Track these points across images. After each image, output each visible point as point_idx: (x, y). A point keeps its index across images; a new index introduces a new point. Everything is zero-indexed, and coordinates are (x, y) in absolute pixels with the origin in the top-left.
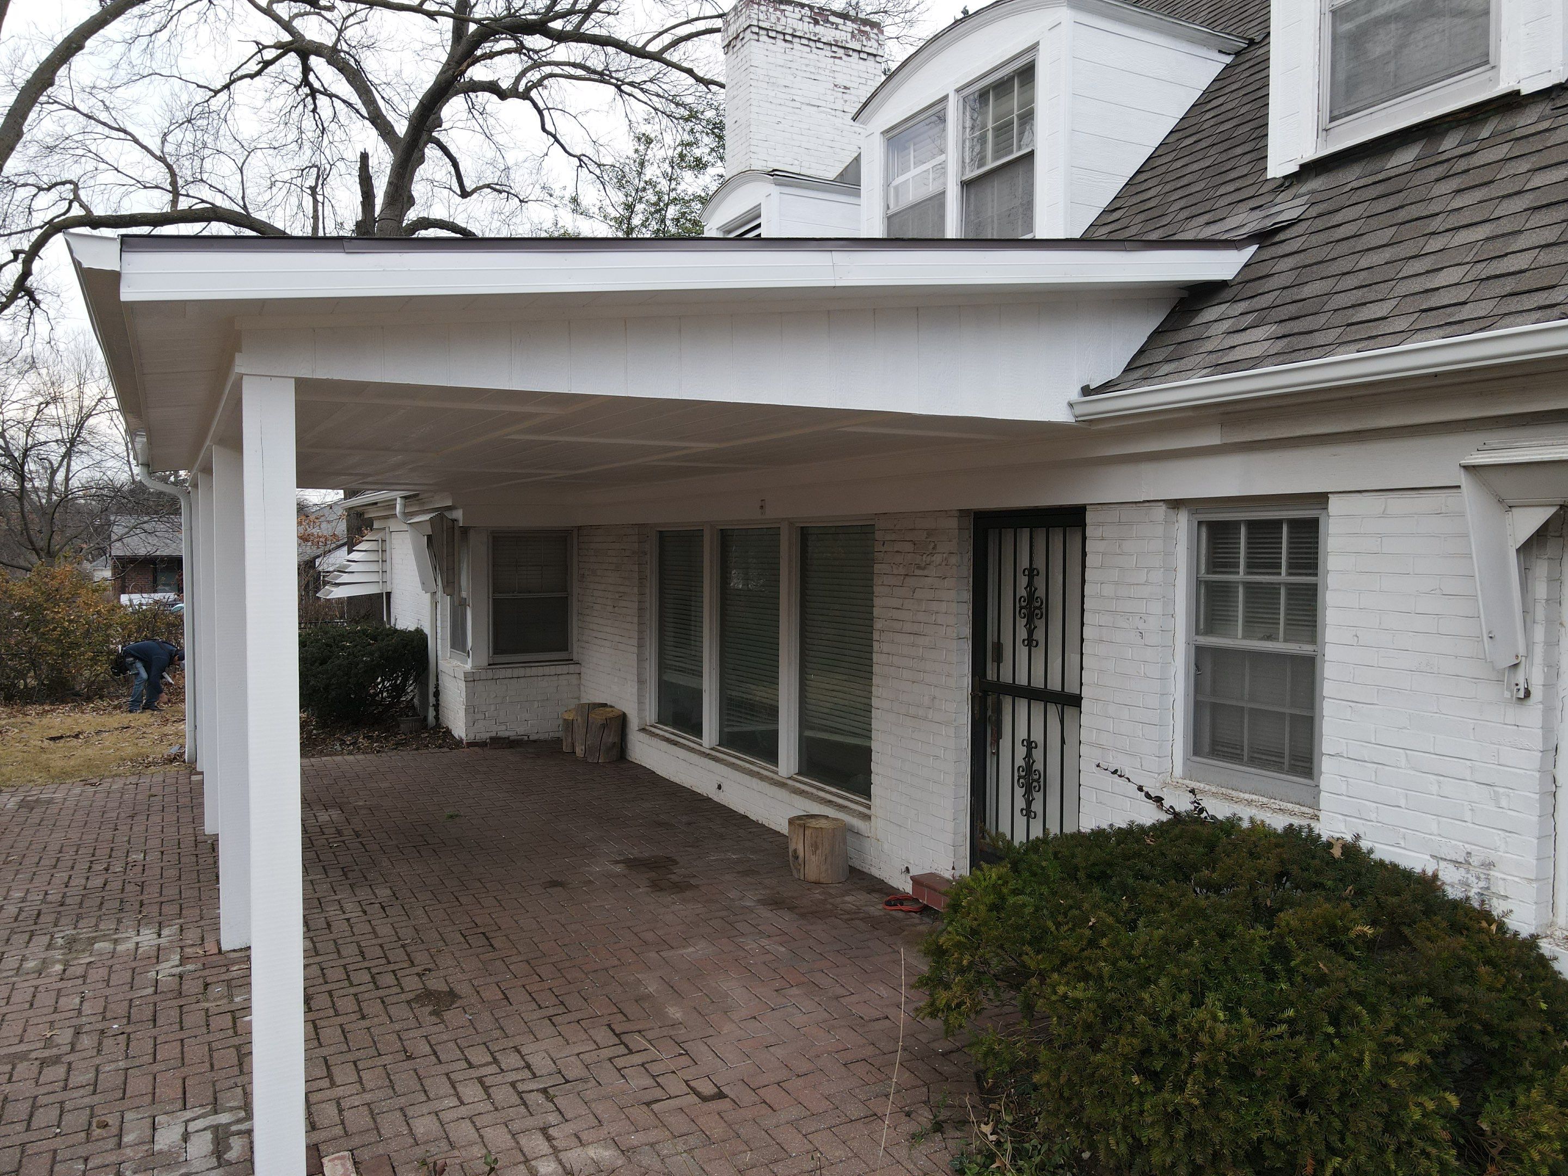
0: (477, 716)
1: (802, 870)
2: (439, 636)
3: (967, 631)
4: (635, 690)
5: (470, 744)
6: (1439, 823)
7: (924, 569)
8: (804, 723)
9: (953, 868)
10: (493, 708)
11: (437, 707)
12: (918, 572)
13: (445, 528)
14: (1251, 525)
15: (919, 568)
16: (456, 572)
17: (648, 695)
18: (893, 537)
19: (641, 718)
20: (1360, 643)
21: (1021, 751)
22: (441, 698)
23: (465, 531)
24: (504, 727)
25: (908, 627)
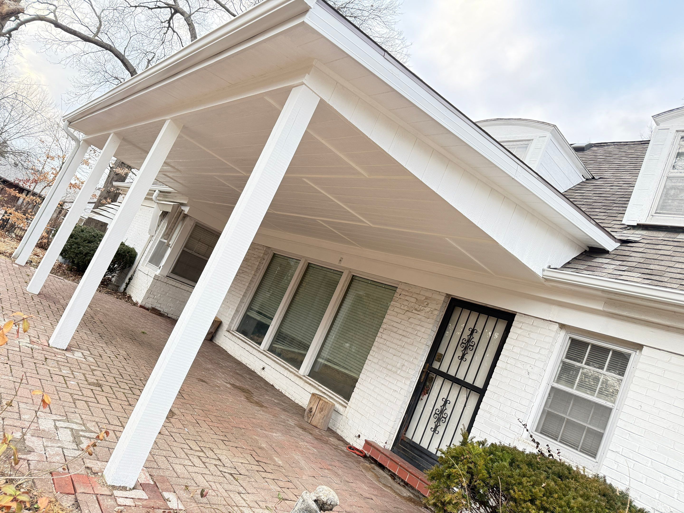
0: (151, 296)
1: (311, 419)
2: (145, 255)
3: (430, 343)
4: (233, 313)
5: (141, 306)
6: (660, 495)
7: (419, 311)
9: (386, 443)
10: (159, 295)
11: (127, 284)
12: (414, 311)
13: (178, 211)
14: (594, 347)
15: (416, 310)
16: (173, 231)
17: (237, 317)
18: (407, 294)
19: (230, 326)
20: (642, 409)
21: (440, 403)
22: (132, 281)
23: (186, 216)
24: (159, 306)
25: (400, 332)
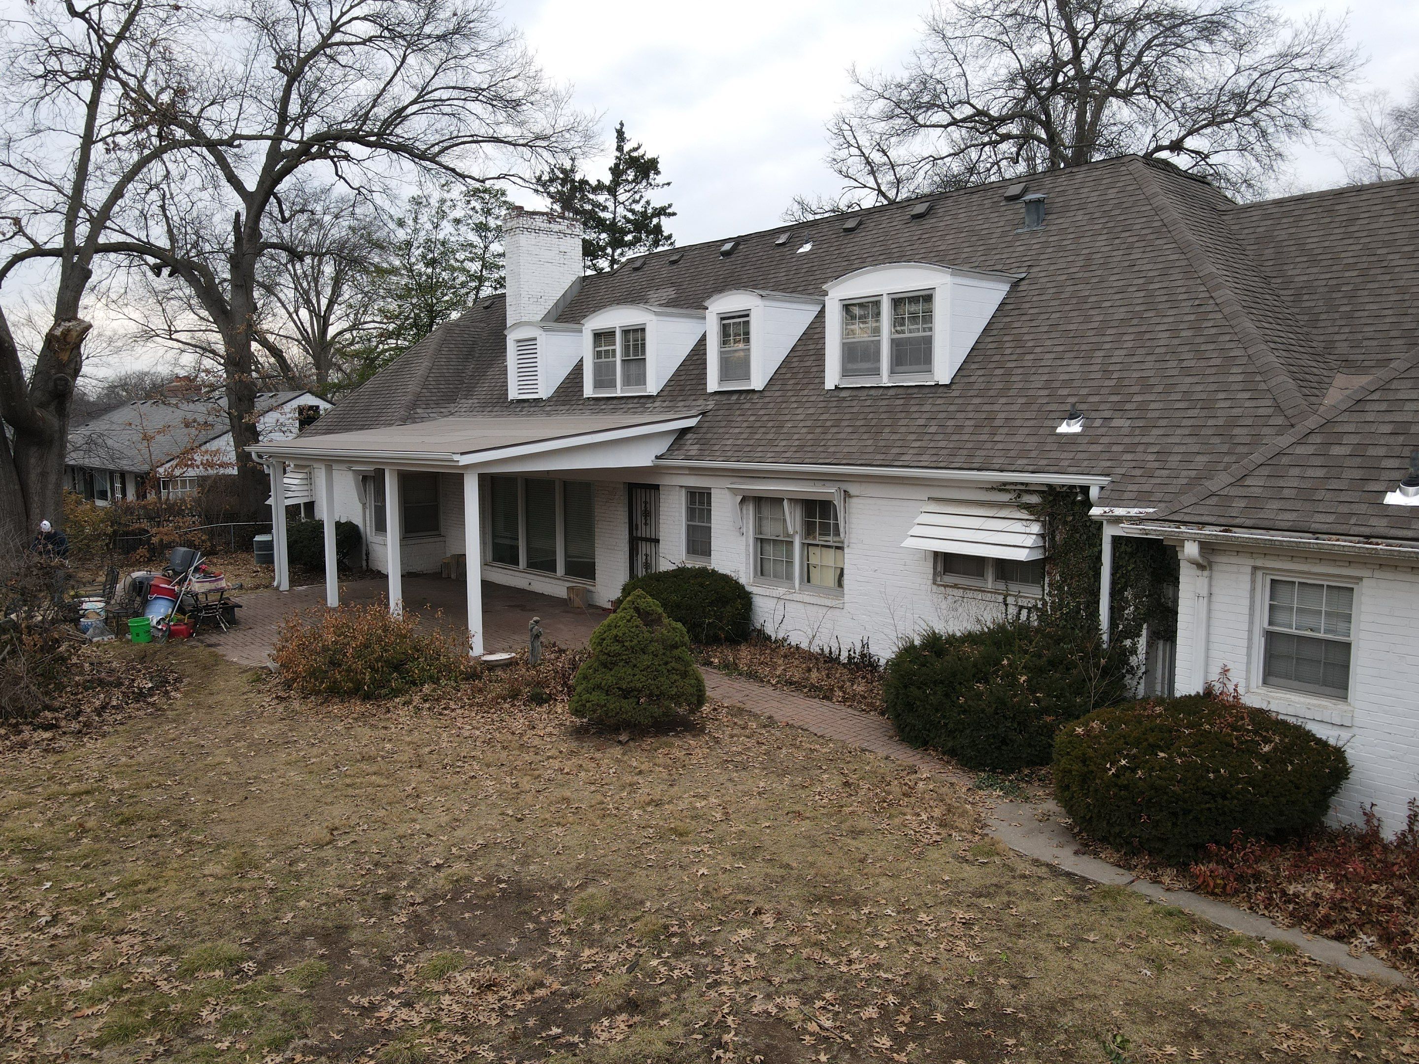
1: (572, 604)
3: (627, 521)
8: (567, 556)
11: (367, 560)
12: (610, 501)
14: (697, 492)
18: (601, 489)
21: (643, 554)
22: (370, 556)
24: (412, 568)
25: (607, 519)
